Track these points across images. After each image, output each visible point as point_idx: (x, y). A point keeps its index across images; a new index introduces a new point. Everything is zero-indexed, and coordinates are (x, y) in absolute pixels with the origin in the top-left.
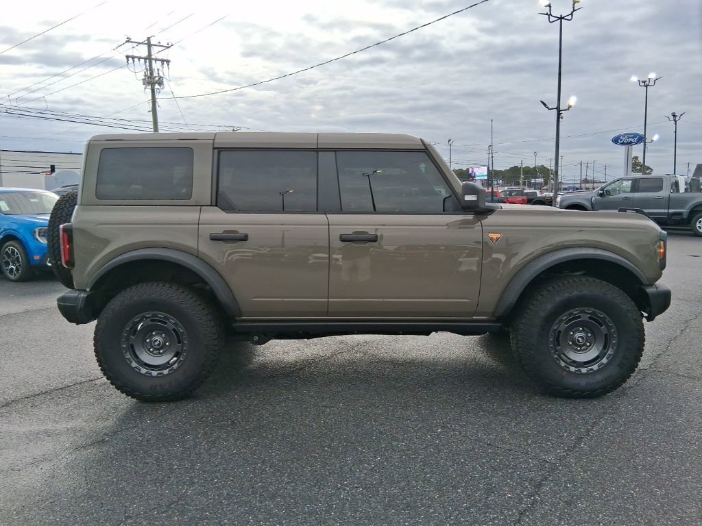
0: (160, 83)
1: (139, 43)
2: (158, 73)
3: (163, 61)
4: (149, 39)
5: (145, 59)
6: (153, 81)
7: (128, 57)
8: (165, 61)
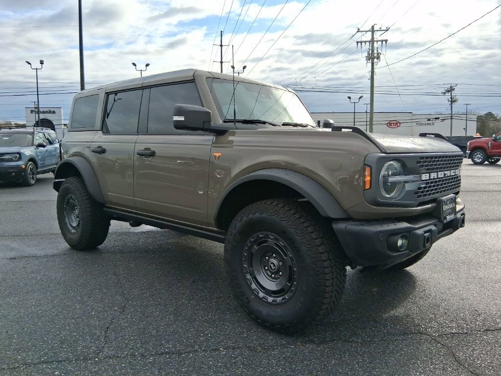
0: (378, 58)
1: (367, 31)
2: (377, 51)
3: (382, 41)
4: (373, 27)
5: (370, 42)
6: (373, 57)
7: (357, 43)
8: (384, 40)
